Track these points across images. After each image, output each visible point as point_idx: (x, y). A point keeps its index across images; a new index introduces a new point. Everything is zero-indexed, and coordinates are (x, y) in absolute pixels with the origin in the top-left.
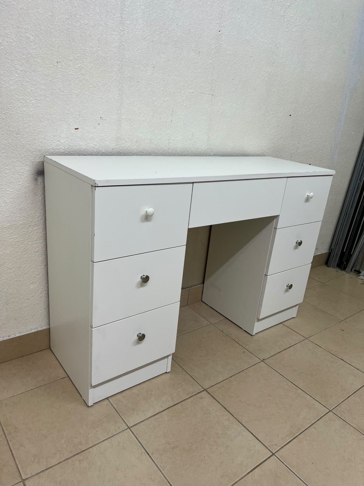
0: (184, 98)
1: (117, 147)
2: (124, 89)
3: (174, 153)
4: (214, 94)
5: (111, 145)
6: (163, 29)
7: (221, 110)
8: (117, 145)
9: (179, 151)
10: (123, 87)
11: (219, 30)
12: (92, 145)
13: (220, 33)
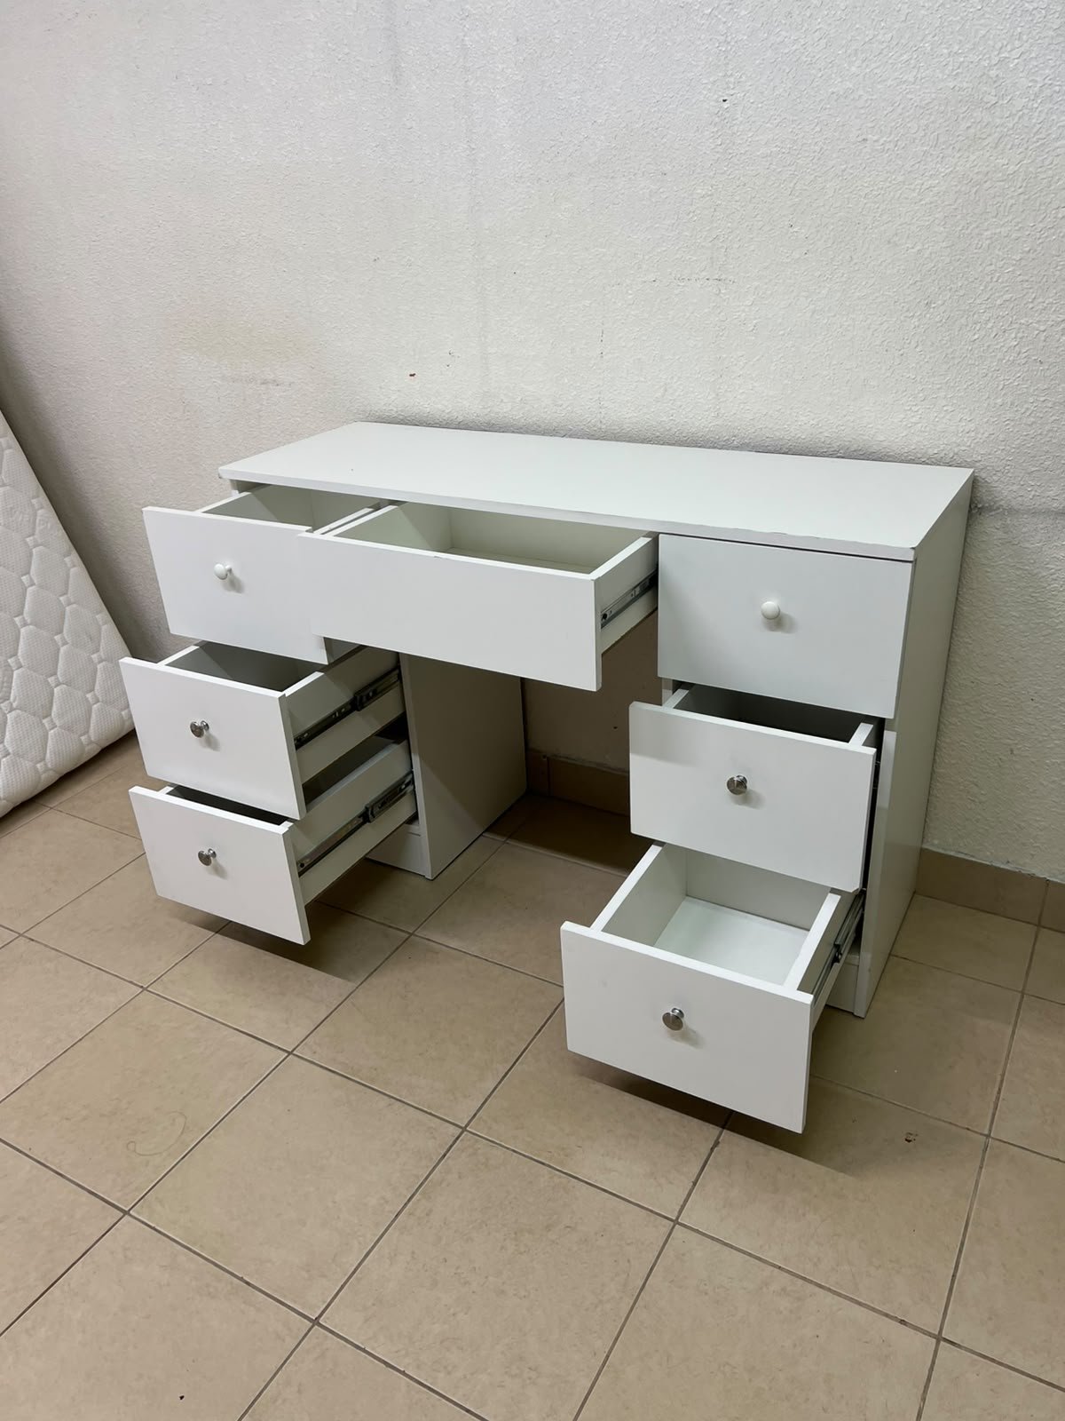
0: (630, 297)
1: (486, 411)
2: (487, 292)
3: (616, 432)
4: (723, 277)
5: (472, 407)
6: (559, 146)
7: (756, 319)
8: (484, 408)
9: (628, 427)
10: (486, 289)
11: (721, 99)
12: (440, 406)
13: (726, 105)
